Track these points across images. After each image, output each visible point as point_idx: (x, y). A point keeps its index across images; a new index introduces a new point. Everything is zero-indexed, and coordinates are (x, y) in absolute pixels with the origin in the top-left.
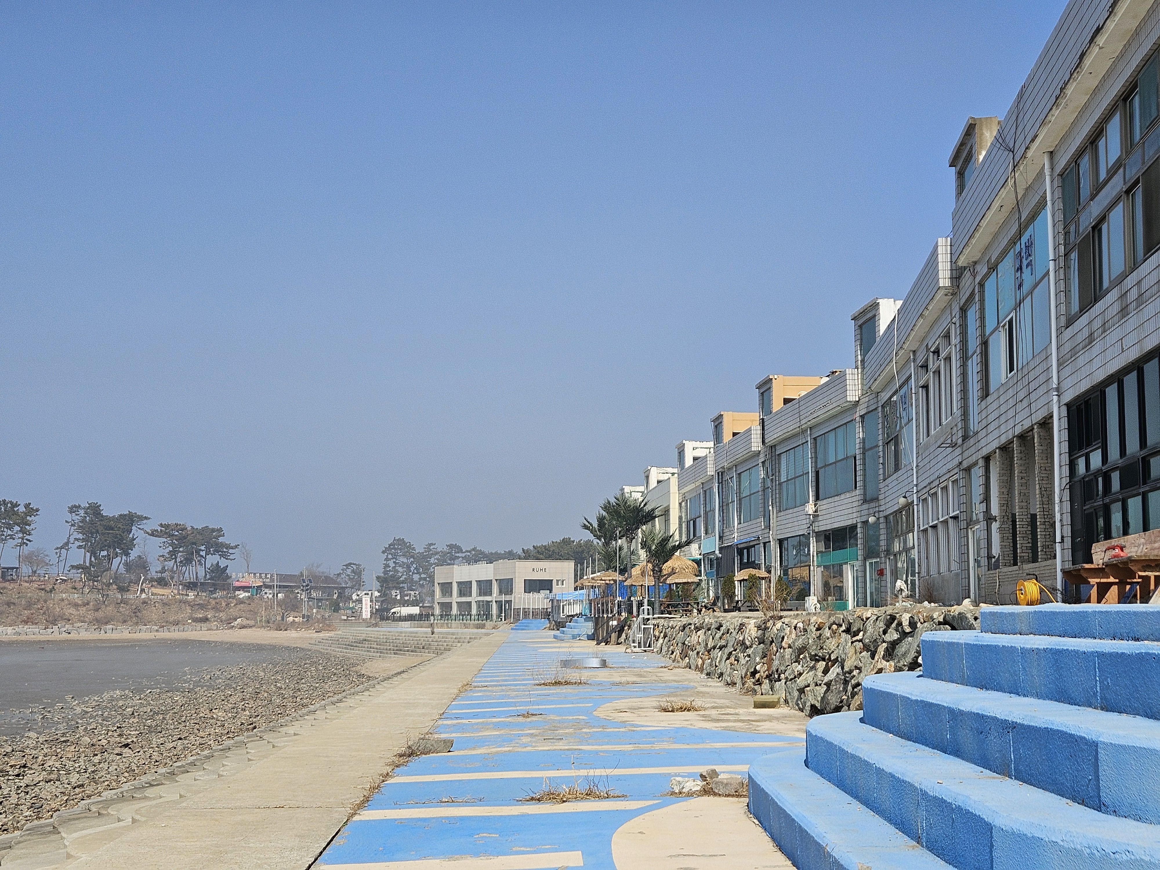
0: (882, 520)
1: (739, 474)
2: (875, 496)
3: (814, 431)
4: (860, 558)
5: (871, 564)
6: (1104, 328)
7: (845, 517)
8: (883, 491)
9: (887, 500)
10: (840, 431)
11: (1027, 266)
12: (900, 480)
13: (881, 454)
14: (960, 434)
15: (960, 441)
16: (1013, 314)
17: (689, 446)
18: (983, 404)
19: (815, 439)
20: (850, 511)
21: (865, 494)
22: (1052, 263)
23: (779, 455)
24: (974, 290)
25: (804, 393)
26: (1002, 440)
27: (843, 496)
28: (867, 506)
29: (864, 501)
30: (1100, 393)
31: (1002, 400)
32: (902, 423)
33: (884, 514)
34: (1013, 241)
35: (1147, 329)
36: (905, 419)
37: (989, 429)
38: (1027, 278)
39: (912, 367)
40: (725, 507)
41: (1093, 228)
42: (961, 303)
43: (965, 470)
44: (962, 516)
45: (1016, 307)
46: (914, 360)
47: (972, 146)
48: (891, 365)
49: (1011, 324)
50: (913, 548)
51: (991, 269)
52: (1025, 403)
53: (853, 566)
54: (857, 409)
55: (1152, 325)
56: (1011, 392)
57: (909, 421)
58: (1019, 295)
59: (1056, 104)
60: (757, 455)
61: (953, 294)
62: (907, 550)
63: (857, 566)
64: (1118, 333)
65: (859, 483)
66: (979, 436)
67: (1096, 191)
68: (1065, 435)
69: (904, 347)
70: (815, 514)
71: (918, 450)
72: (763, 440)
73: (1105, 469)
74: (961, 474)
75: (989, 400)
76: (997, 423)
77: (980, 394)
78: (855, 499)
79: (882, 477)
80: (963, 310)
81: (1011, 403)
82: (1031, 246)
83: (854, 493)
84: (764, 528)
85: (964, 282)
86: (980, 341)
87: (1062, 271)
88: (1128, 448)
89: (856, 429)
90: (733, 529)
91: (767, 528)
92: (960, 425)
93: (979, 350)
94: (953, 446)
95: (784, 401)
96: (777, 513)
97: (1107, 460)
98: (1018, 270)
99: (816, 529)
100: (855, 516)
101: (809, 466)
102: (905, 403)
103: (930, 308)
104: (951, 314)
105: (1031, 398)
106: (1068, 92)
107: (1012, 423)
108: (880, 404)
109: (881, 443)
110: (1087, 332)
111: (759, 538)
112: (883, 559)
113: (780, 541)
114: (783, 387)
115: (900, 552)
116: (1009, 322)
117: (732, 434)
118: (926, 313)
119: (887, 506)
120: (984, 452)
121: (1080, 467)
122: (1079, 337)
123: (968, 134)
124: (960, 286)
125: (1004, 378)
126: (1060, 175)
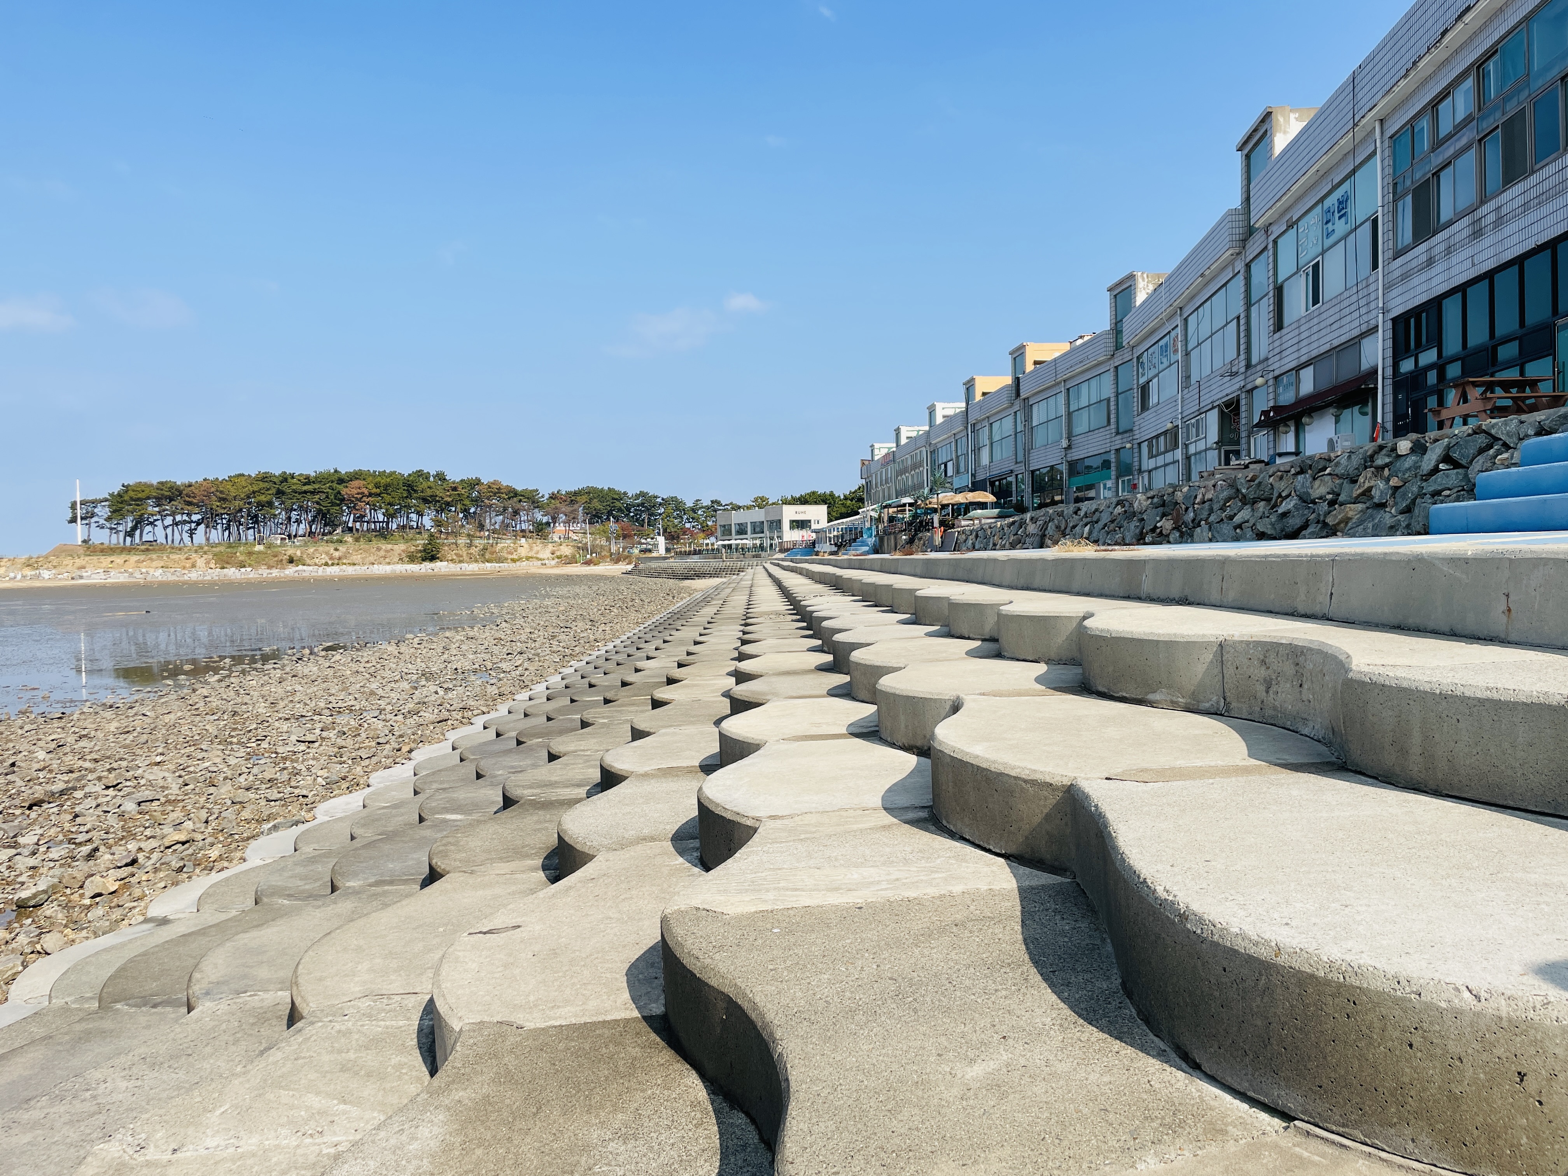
0: (1136, 446)
1: (991, 424)
2: (1129, 428)
3: (1067, 383)
4: (1113, 477)
5: (1123, 482)
6: (1449, 251)
7: (1100, 447)
8: (1137, 423)
9: (1143, 429)
10: (1093, 382)
11: (1340, 218)
12: (1159, 412)
13: (1136, 395)
14: (1243, 363)
15: (1243, 370)
16: (1320, 258)
17: (939, 406)
18: (1277, 335)
19: (1068, 389)
20: (1104, 442)
21: (1118, 428)
22: (1380, 209)
23: (1031, 405)
24: (1266, 247)
25: (1057, 354)
26: (1304, 359)
27: (1097, 431)
28: (1119, 437)
29: (1118, 433)
30: (1435, 305)
31: (1303, 328)
32: (1162, 367)
33: (1139, 441)
34: (1322, 200)
35: (1507, 243)
36: (1166, 364)
37: (1284, 354)
38: (1340, 227)
39: (1178, 321)
40: (977, 450)
41: (1433, 175)
42: (1248, 260)
43: (1248, 391)
44: (1243, 428)
45: (1323, 253)
46: (1181, 315)
47: (1266, 131)
48: (1156, 321)
49: (1316, 267)
50: (1174, 462)
51: (1290, 226)
52: (1335, 326)
53: (1105, 485)
54: (1112, 362)
55: (1515, 239)
56: (1316, 321)
57: (1171, 365)
58: (1328, 242)
59: (1405, 76)
60: (1010, 407)
61: (1238, 254)
62: (1166, 465)
63: (1109, 484)
64: (1468, 252)
65: (1113, 420)
66: (1270, 362)
67: (1438, 144)
68: (1389, 343)
69: (1175, 304)
70: (1069, 447)
71: (1184, 384)
72: (1018, 394)
73: (1441, 362)
74: (1243, 396)
75: (1284, 331)
76: (1295, 348)
77: (1272, 328)
78: (1108, 432)
79: (1136, 413)
80: (1248, 266)
81: (1315, 329)
82: (1346, 201)
83: (1108, 428)
84: (1017, 463)
85: (1251, 243)
86: (1271, 287)
87: (1391, 214)
88: (1471, 344)
89: (1109, 378)
90: (985, 467)
91: (1020, 462)
92: (1242, 357)
93: (1271, 294)
94: (1233, 375)
95: (1036, 363)
96: (1029, 450)
97: (1444, 354)
98: (1327, 222)
99: (1069, 459)
100: (1108, 445)
101: (1062, 411)
102: (1166, 351)
103: (1212, 268)
104: (1233, 271)
105: (1344, 321)
106: (1421, 64)
107: (1315, 345)
108: (1135, 356)
109: (1135, 386)
110: (1424, 258)
111: (1012, 471)
112: (1136, 477)
113: (1033, 472)
114: (1034, 352)
115: (1156, 468)
116: (1313, 266)
117: (984, 394)
118: (1207, 273)
119: (1143, 434)
120: (1277, 373)
121: (1407, 366)
122: (1414, 263)
123: (1263, 121)
124: (1247, 247)
125: (1303, 312)
126: (1391, 137)
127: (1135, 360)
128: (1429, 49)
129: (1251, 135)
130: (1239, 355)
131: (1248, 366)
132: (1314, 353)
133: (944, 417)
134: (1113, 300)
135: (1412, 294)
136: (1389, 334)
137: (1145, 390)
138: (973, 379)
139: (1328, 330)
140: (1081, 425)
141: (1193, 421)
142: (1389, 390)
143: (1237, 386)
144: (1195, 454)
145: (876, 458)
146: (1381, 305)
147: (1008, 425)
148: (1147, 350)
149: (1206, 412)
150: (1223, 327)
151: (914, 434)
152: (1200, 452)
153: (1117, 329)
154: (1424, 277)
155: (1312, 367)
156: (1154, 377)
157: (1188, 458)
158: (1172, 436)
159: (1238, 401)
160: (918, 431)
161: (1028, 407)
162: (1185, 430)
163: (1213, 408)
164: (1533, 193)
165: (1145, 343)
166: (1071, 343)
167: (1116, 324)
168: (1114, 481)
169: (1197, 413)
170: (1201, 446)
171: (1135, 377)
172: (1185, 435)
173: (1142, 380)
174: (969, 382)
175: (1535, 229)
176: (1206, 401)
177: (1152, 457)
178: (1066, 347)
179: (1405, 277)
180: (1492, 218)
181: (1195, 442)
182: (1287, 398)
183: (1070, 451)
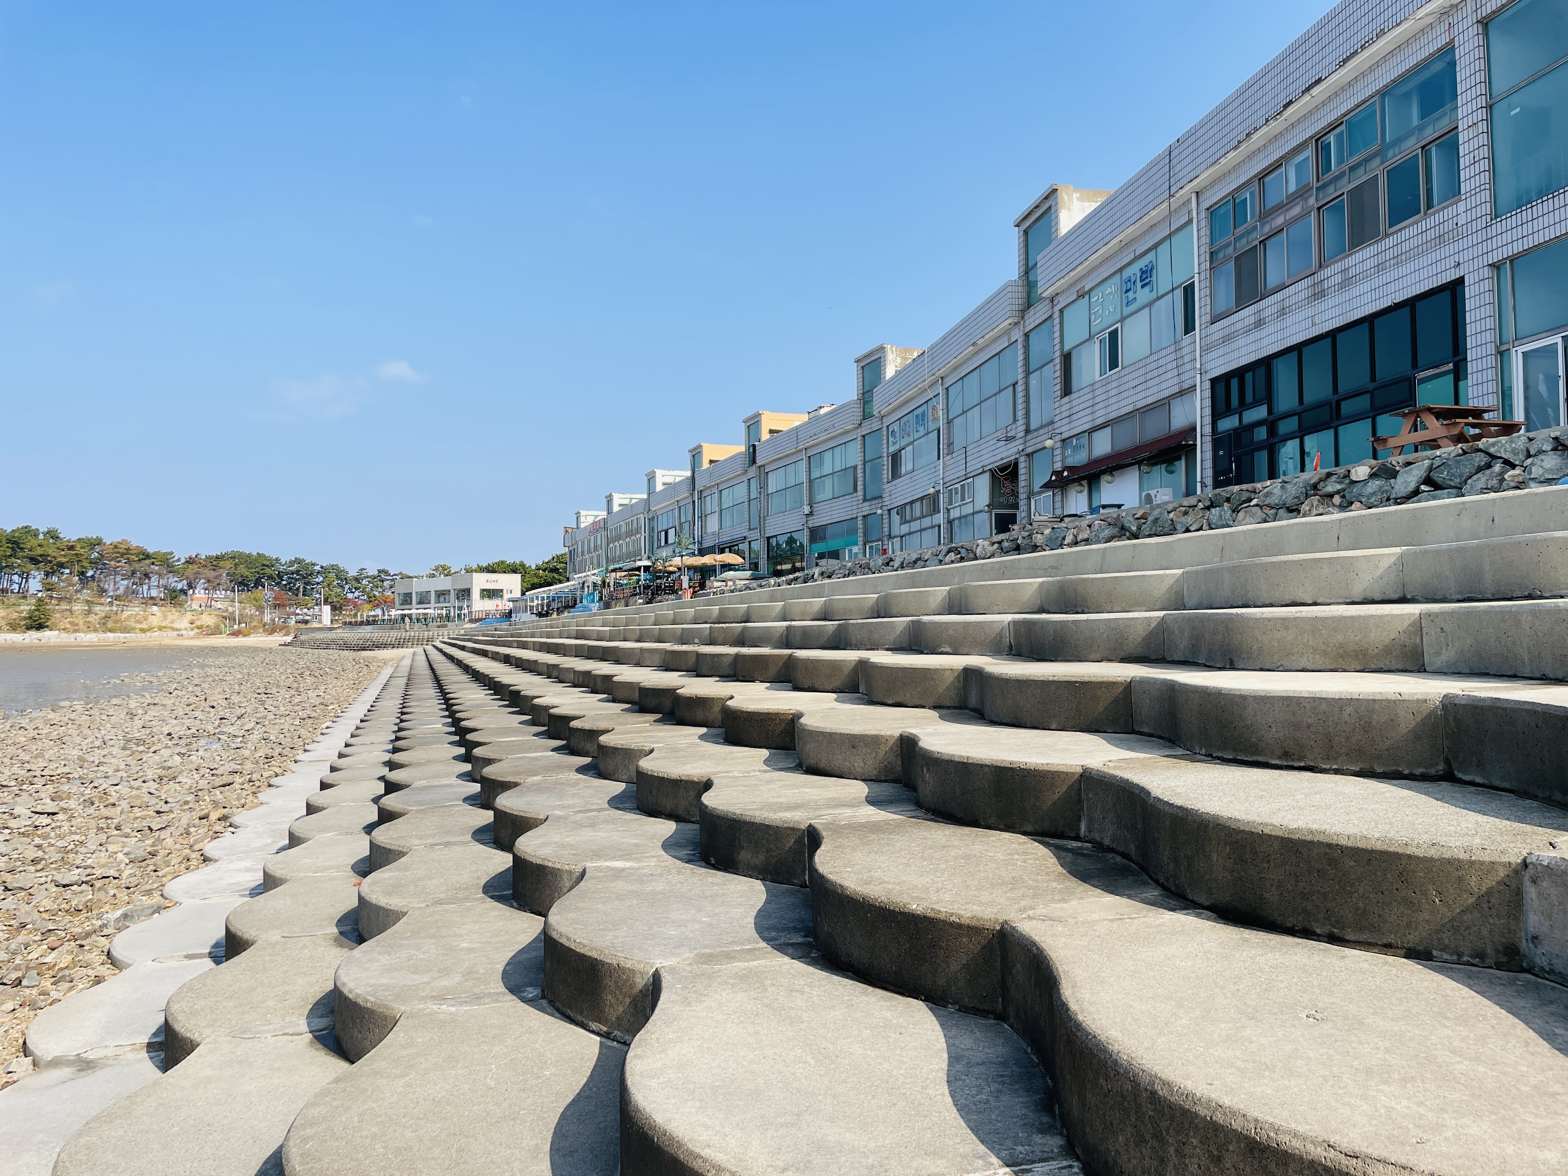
0: (886, 512)
1: (720, 491)
2: (878, 495)
3: (808, 451)
4: (861, 543)
5: (871, 548)
6: (1282, 312)
7: (845, 514)
8: (887, 490)
9: (894, 496)
10: (837, 451)
11: (1143, 287)
12: (915, 478)
13: (885, 463)
14: (1023, 428)
15: (1022, 434)
17: (659, 473)
18: (1066, 399)
19: (809, 457)
20: (850, 509)
21: (865, 495)
22: (1197, 276)
23: (768, 473)
24: (1051, 317)
25: (797, 423)
26: (1099, 421)
27: (841, 498)
28: (868, 503)
29: (865, 500)
30: (1266, 364)
31: (1097, 392)
32: (917, 435)
33: (889, 507)
34: (1121, 270)
35: (1356, 303)
36: (922, 431)
37: (1074, 417)
38: (1143, 295)
39: (940, 389)
40: (703, 517)
41: (1260, 242)
42: (1027, 329)
43: (1028, 455)
44: (1021, 490)
45: (1122, 320)
46: (942, 384)
47: (1050, 207)
48: (915, 390)
49: (1114, 335)
50: (932, 527)
51: (1082, 296)
52: (1139, 388)
53: (850, 551)
54: (859, 431)
55: (1367, 298)
56: (1114, 384)
57: (928, 433)
58: (1127, 311)
59: (1235, 148)
60: (744, 474)
61: (1016, 324)
62: (921, 530)
63: (855, 549)
64: (1310, 312)
65: (860, 487)
66: (1056, 425)
67: (1265, 215)
68: (1208, 402)
69: (937, 374)
70: (811, 514)
71: (945, 451)
72: (754, 462)
73: (1271, 417)
74: (1022, 459)
75: (1073, 396)
76: (1088, 411)
77: (1059, 393)
78: (855, 499)
79: (885, 480)
80: (1027, 335)
81: (1114, 392)
82: (1151, 271)
83: (854, 495)
84: (750, 530)
85: (1032, 312)
86: (1058, 354)
87: (1208, 280)
88: (1308, 398)
89: (857, 446)
90: (713, 534)
91: (754, 529)
92: (1021, 422)
93: (1058, 360)
94: (1009, 439)
95: (771, 432)
96: (764, 517)
97: (1275, 410)
98: (1127, 291)
99: (810, 526)
100: (855, 511)
101: (804, 478)
102: (923, 420)
103: (987, 337)
104: (1009, 339)
105: (1149, 384)
106: (1255, 137)
107: (1115, 407)
108: (885, 425)
109: (885, 454)
110: (1252, 320)
111: (745, 538)
112: (886, 542)
113: (768, 538)
114: (769, 421)
115: (910, 533)
116: (1110, 333)
117: (711, 462)
118: (979, 342)
119: (894, 500)
120: (1064, 436)
121: (1228, 423)
122: (1239, 326)
123: (1046, 198)
124: (1026, 317)
125: (1097, 377)
126: (1208, 209)
127: (885, 429)
128: (1267, 120)
129: (1032, 211)
130: (1015, 420)
131: (1028, 431)
132: (1113, 416)
133: (664, 484)
134: (860, 371)
135: (1236, 354)
136: (1208, 393)
137: (896, 458)
138: (700, 446)
139: (1132, 392)
140: (825, 491)
141: (958, 486)
142: (1208, 446)
143: (1015, 450)
144: (960, 518)
145: (582, 526)
146: (1198, 366)
147: (740, 492)
148: (899, 419)
149: (973, 477)
150: (995, 395)
151: (626, 502)
152: (966, 516)
153: (866, 397)
154: (1252, 337)
155: (1110, 428)
156: (908, 445)
157: (950, 522)
158: (932, 502)
159: (1016, 464)
160: (631, 499)
161: (763, 474)
162: (946, 495)
163: (984, 472)
164: (1389, 254)
165: (898, 412)
166: (809, 413)
167: (863, 394)
168: (861, 547)
169: (964, 478)
170: (968, 509)
171: (885, 446)
172: (946, 500)
173: (892, 449)
174: (695, 449)
175: (1392, 287)
176: (974, 465)
177: (905, 522)
178: (805, 418)
179: (1227, 339)
180: (1338, 279)
181: (960, 506)
182: (1079, 458)
183: (811, 518)
